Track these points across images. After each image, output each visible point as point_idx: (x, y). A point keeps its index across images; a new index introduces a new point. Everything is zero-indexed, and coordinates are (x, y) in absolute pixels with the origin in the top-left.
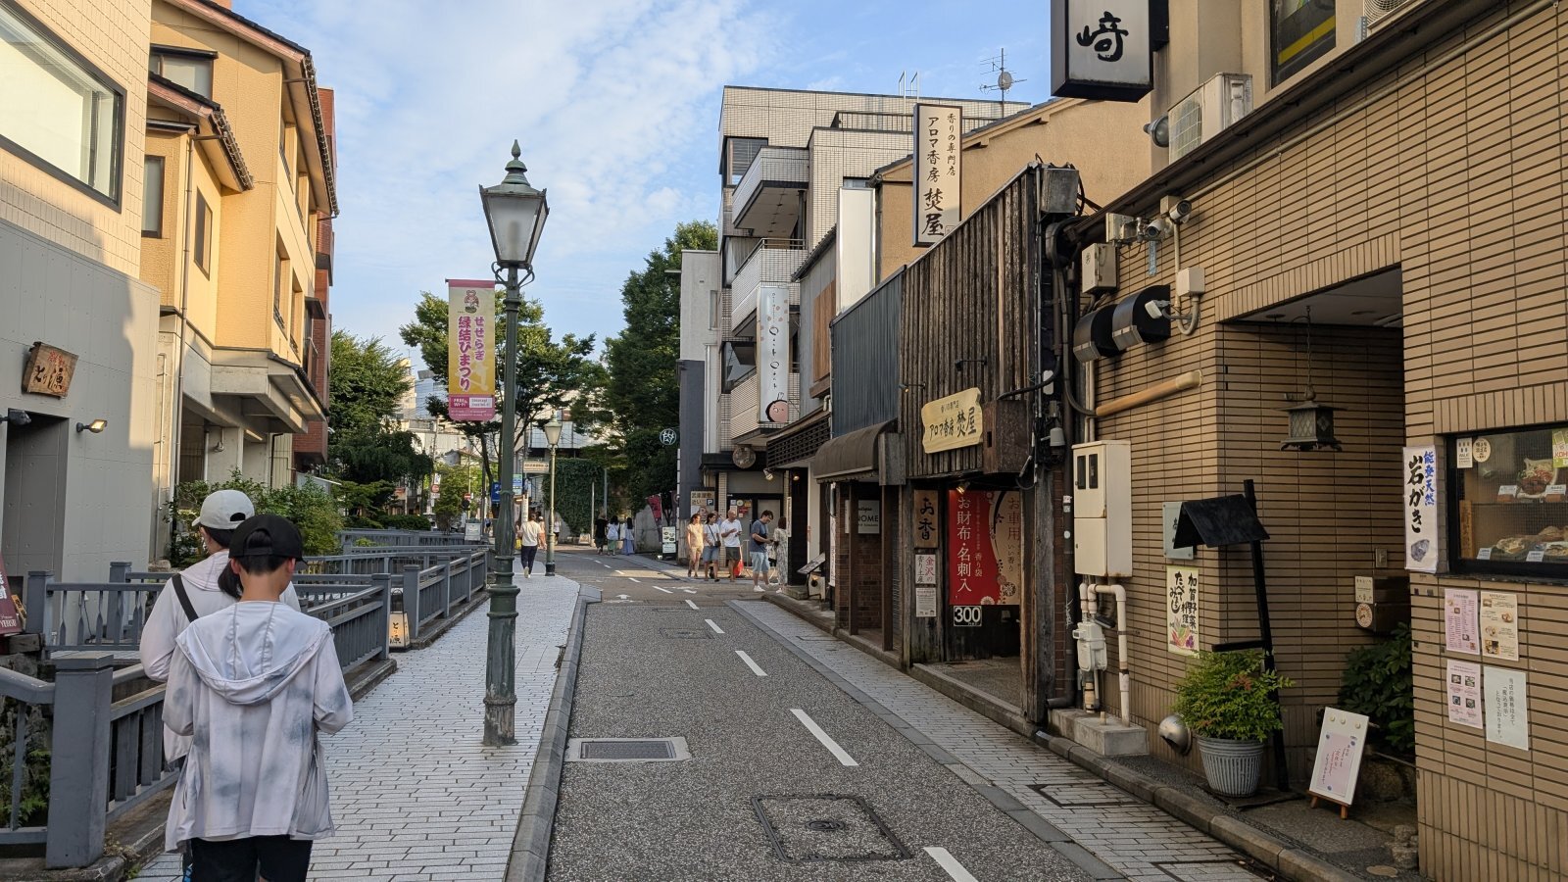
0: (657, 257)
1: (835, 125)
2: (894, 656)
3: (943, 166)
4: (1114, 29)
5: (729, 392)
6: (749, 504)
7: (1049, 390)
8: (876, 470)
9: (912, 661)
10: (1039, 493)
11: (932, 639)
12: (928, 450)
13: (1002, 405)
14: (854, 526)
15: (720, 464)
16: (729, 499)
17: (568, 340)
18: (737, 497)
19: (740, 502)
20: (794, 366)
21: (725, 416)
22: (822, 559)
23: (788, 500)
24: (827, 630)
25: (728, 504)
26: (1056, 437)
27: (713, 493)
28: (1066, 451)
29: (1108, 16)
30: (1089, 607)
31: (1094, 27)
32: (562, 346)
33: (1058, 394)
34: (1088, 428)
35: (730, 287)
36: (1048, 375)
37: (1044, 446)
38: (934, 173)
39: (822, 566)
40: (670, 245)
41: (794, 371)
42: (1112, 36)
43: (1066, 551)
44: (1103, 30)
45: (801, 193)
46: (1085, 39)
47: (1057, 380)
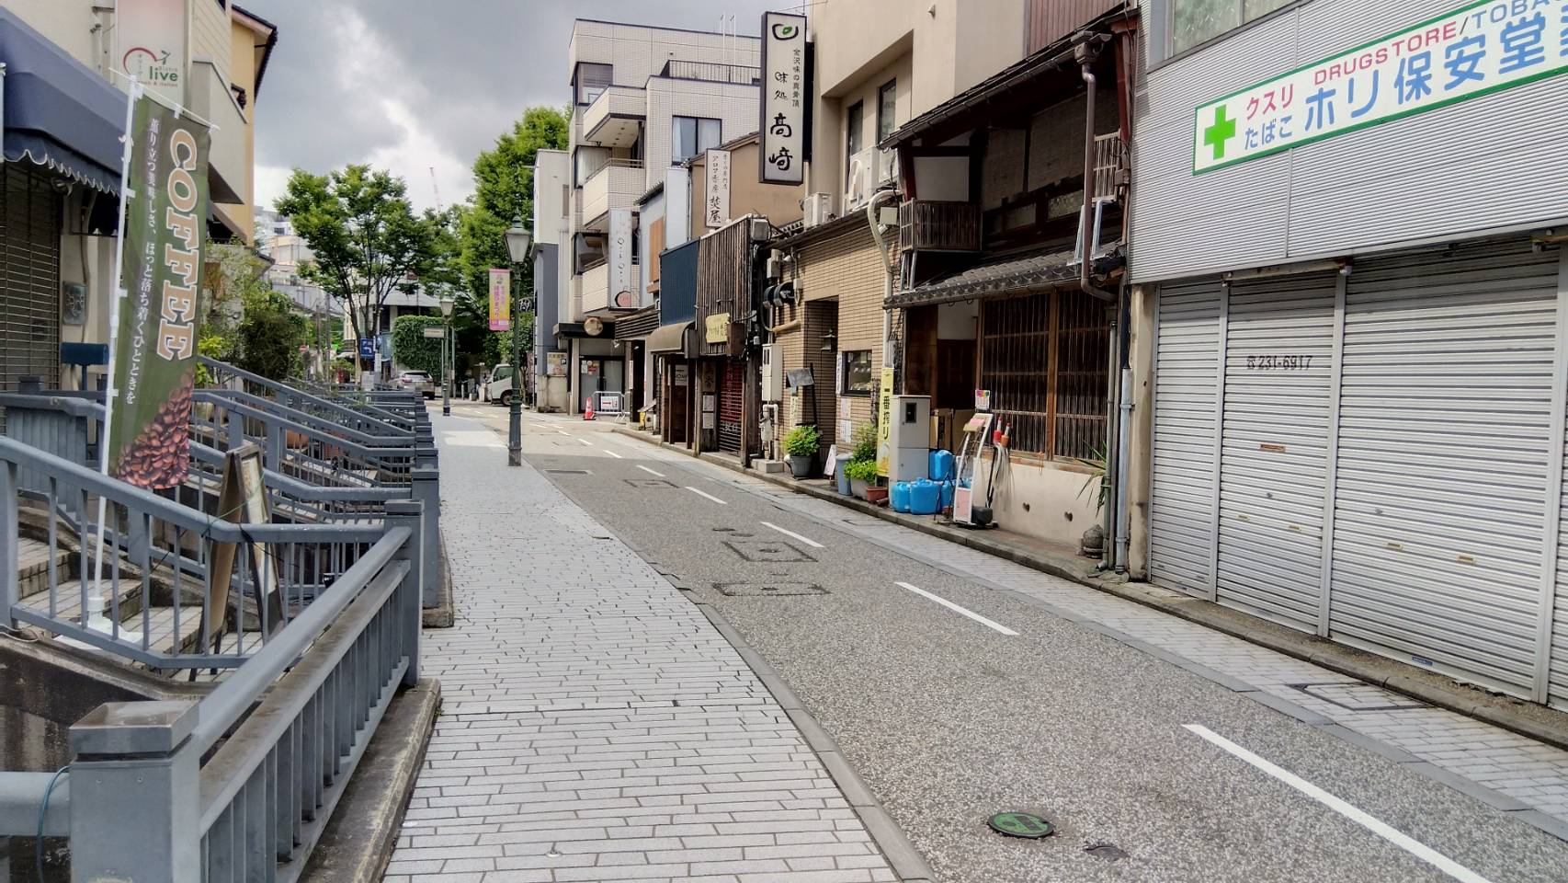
0: (507, 140)
1: (665, 73)
2: (692, 451)
3: (720, 184)
4: (786, 155)
5: (580, 273)
6: (597, 364)
7: (755, 319)
8: (683, 350)
9: (700, 451)
10: (749, 365)
11: (711, 440)
12: (709, 341)
13: (736, 327)
14: (673, 382)
15: (574, 332)
16: (581, 360)
17: (429, 214)
18: (587, 358)
19: (590, 362)
20: (634, 259)
21: (579, 295)
22: (654, 403)
23: (631, 364)
24: (657, 444)
25: (580, 364)
26: (756, 340)
27: (566, 355)
28: (760, 347)
29: (784, 149)
30: (766, 414)
31: (777, 154)
32: (424, 218)
33: (759, 321)
34: (770, 338)
35: (581, 187)
36: (754, 312)
37: (751, 345)
38: (715, 188)
39: (654, 407)
40: (518, 127)
41: (634, 263)
42: (785, 158)
43: (759, 390)
44: (781, 155)
45: (640, 123)
46: (773, 161)
47: (758, 315)
